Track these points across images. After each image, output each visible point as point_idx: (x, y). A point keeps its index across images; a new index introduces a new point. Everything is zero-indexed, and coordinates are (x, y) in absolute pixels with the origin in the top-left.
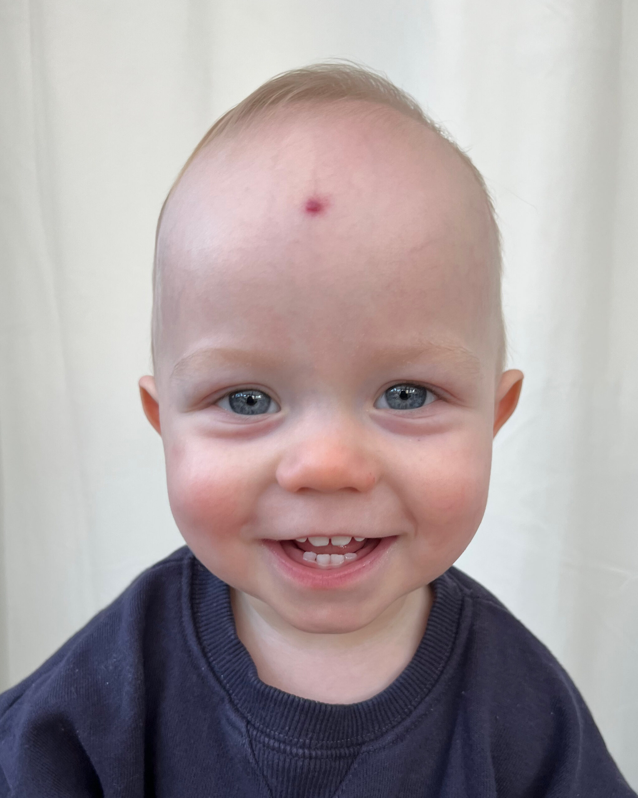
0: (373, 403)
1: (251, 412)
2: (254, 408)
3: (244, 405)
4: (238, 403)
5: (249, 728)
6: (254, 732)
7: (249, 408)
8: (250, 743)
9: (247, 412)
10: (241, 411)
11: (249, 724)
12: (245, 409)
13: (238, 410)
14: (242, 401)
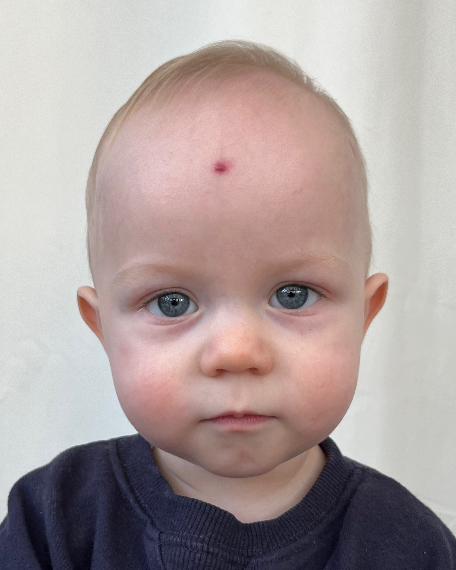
0: (268, 301)
1: (174, 311)
2: (177, 307)
3: (169, 306)
4: (165, 304)
5: (161, 535)
6: (163, 536)
7: (173, 308)
8: (160, 546)
9: (171, 311)
10: (167, 310)
11: (162, 534)
12: (170, 308)
13: (164, 309)
14: (168, 303)
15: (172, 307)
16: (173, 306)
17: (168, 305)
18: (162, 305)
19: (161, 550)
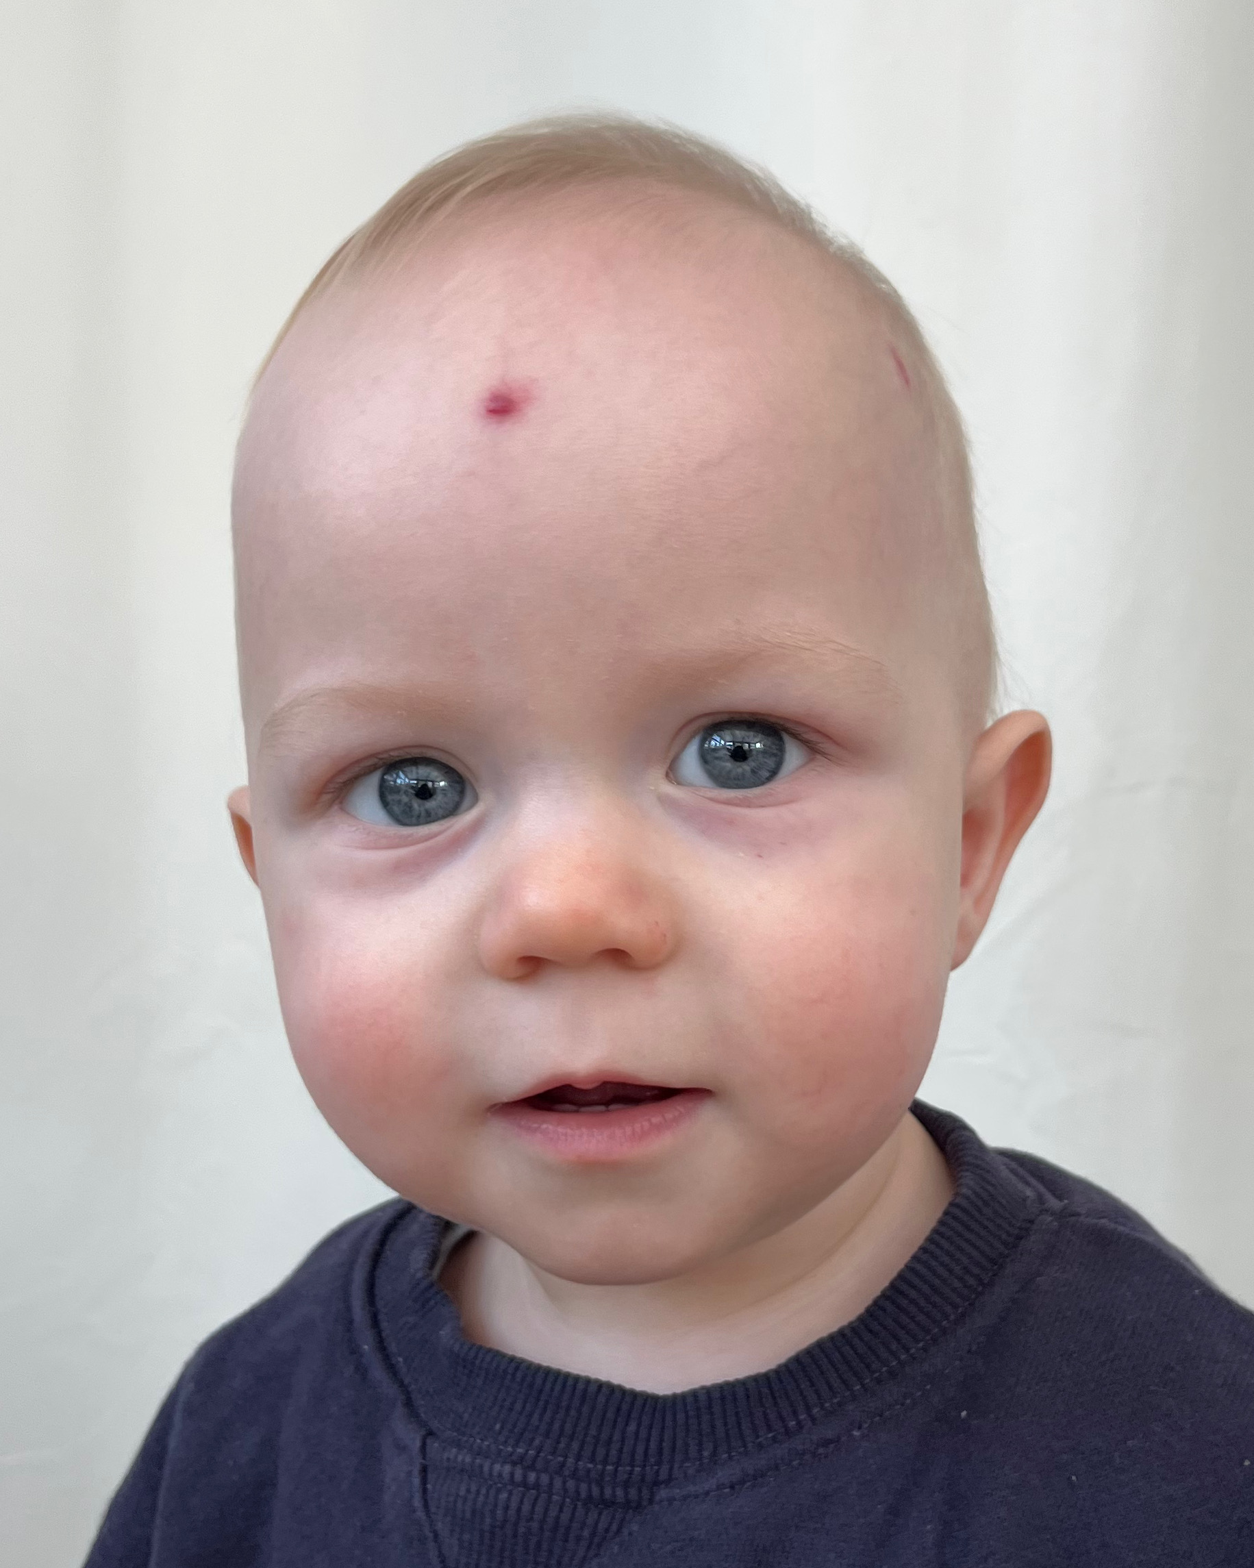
0: (665, 770)
1: (423, 814)
2: (431, 804)
3: (410, 800)
4: (396, 797)
5: (429, 1441)
6: (434, 1445)
7: (419, 806)
8: (424, 1470)
9: (416, 813)
10: (404, 812)
11: (430, 1437)
12: (410, 807)
13: (396, 809)
14: (406, 792)
15: (416, 804)
16: (420, 801)
17: (405, 799)
18: (390, 798)
19: (424, 1481)
